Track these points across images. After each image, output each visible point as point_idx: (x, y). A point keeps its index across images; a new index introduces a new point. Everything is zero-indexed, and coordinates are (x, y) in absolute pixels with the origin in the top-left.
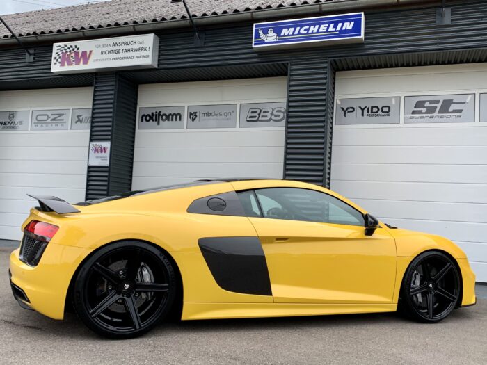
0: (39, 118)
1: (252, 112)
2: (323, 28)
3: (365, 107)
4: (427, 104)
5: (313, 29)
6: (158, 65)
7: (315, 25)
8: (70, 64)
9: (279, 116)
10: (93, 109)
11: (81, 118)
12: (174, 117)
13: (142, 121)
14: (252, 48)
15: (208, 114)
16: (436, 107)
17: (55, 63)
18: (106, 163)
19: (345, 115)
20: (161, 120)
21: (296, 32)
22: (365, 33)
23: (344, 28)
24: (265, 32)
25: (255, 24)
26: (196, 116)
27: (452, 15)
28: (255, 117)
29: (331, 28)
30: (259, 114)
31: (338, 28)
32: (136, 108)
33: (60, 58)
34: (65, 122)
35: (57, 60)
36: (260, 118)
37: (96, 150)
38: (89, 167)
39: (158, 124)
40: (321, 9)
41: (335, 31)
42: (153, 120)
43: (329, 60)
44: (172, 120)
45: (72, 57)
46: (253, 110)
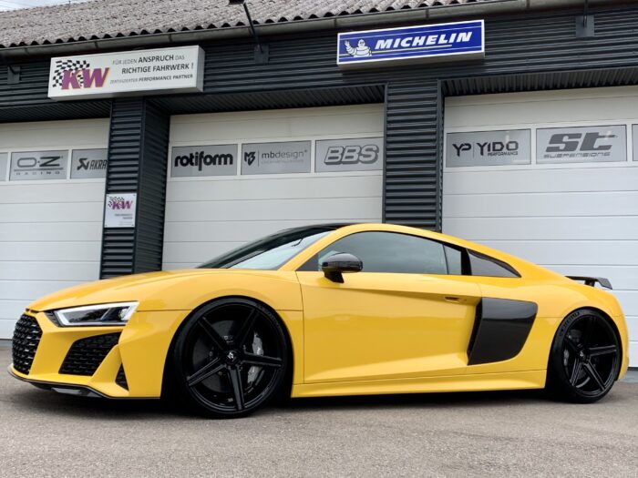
0: (22, 163)
1: (332, 152)
2: (431, 40)
3: (485, 144)
4: (566, 139)
5: (418, 41)
6: (204, 88)
7: (420, 36)
8: (76, 86)
9: (369, 156)
10: (110, 148)
11: (85, 162)
12: (223, 159)
13: (176, 165)
14: (336, 66)
15: (271, 155)
16: (577, 142)
17: (54, 86)
18: (131, 223)
19: (458, 154)
20: (203, 164)
21: (396, 45)
22: (486, 47)
23: (459, 40)
24: (354, 45)
25: (339, 34)
26: (254, 158)
27: (595, 24)
28: (337, 158)
29: (442, 40)
30: (342, 154)
31: (452, 40)
32: (167, 148)
33: (61, 78)
34: (62, 169)
35: (57, 81)
36: (344, 160)
37: (115, 206)
38: (105, 229)
39: (200, 169)
40: (427, 15)
41: (448, 43)
42: (192, 164)
43: (439, 82)
44: (220, 163)
45: (79, 76)
46: (333, 149)
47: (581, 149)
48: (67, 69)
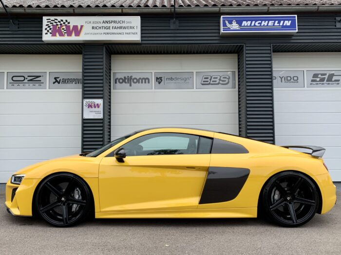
1: (205, 78)
2: (271, 23)
3: (283, 77)
4: (320, 76)
5: (264, 23)
6: (142, 40)
7: (265, 21)
8: (61, 35)
9: (225, 81)
10: (83, 72)
11: (58, 80)
12: (144, 80)
13: (116, 83)
15: (171, 79)
16: (325, 78)
17: (46, 34)
18: (101, 116)
20: (132, 83)
21: (253, 25)
22: (298, 29)
23: (285, 25)
24: (231, 23)
25: (222, 16)
26: (162, 80)
28: (207, 81)
29: (276, 24)
30: (210, 80)
31: (281, 24)
32: (110, 73)
34: (43, 83)
35: (48, 31)
36: (211, 83)
37: (90, 106)
38: (83, 120)
39: (131, 85)
40: (268, 10)
41: (279, 26)
42: (126, 83)
43: (271, 45)
44: (142, 83)
45: (63, 29)
46: (206, 77)
47: (327, 81)
48: (55, 24)
